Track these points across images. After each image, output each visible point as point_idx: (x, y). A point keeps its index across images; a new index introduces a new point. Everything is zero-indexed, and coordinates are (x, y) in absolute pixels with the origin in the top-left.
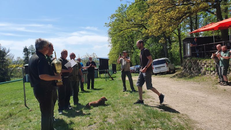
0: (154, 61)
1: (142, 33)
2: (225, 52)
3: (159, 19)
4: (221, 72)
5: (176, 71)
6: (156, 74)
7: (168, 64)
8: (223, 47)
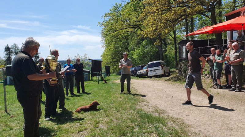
0: (149, 63)
1: (137, 34)
2: (219, 55)
3: (154, 20)
4: (215, 76)
5: (171, 74)
6: (151, 77)
7: (162, 67)
8: (217, 51)
